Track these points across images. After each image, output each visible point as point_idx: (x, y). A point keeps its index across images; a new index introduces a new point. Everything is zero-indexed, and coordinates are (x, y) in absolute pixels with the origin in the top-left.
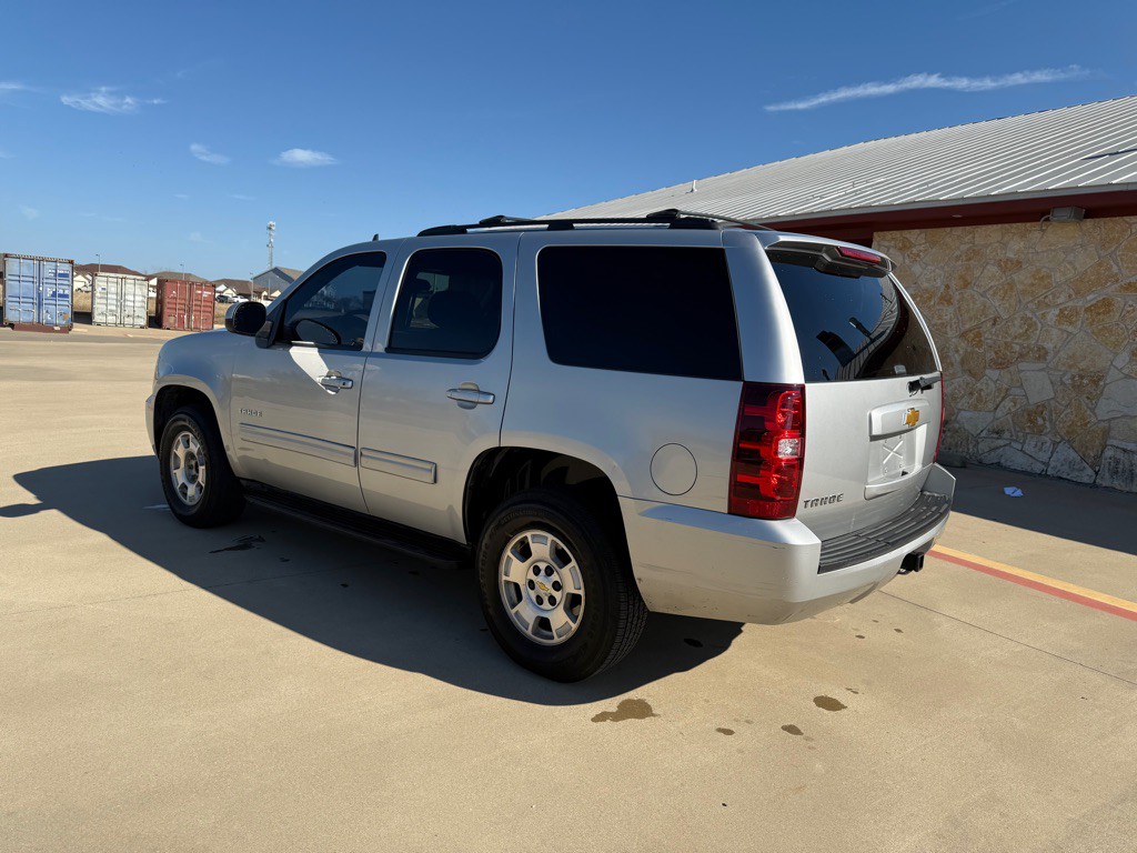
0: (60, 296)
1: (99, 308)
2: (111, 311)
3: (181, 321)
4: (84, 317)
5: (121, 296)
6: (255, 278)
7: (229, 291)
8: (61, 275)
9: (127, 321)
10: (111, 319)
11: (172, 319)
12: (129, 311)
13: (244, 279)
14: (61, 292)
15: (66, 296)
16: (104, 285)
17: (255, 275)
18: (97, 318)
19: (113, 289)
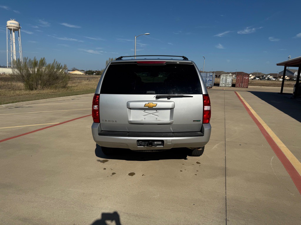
0: (210, 80)
1: (221, 82)
2: (224, 83)
3: (240, 85)
4: (217, 85)
5: (226, 80)
6: (279, 73)
7: (271, 77)
8: (211, 76)
9: (227, 85)
10: (223, 85)
11: (238, 85)
12: (227, 83)
13: (276, 73)
14: (210, 79)
15: (211, 80)
16: (222, 77)
17: (279, 72)
18: (220, 85)
19: (224, 78)
